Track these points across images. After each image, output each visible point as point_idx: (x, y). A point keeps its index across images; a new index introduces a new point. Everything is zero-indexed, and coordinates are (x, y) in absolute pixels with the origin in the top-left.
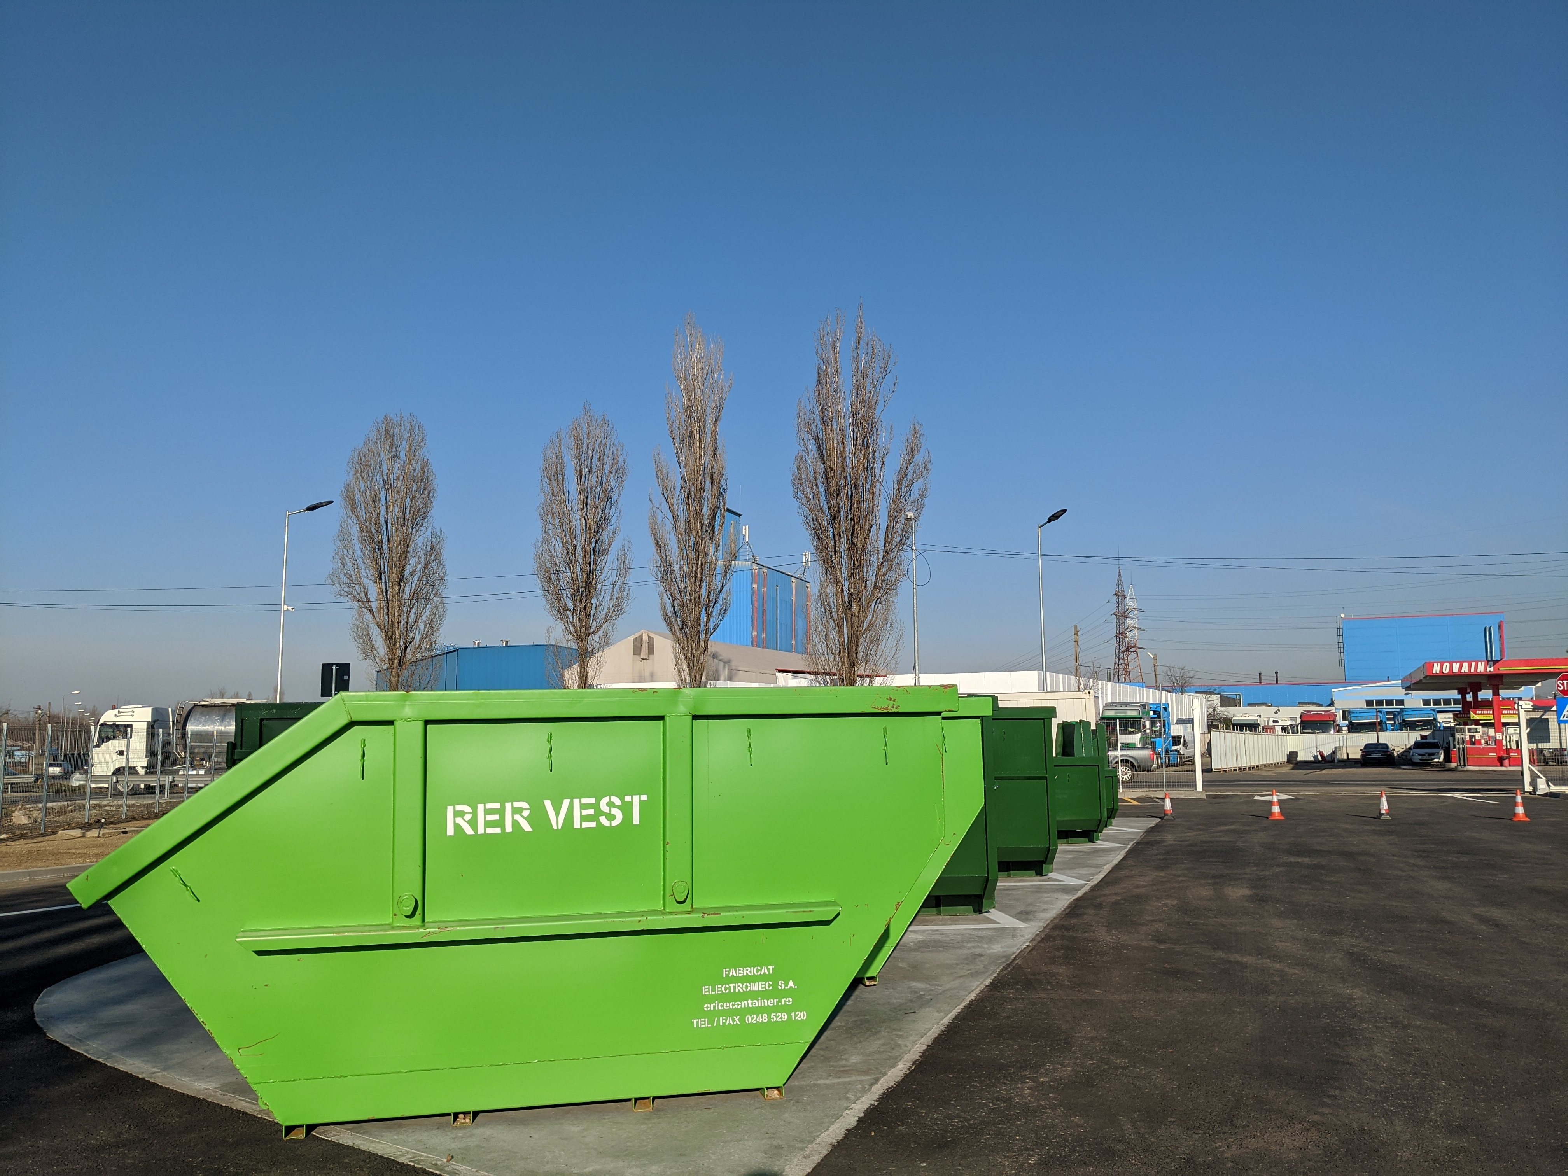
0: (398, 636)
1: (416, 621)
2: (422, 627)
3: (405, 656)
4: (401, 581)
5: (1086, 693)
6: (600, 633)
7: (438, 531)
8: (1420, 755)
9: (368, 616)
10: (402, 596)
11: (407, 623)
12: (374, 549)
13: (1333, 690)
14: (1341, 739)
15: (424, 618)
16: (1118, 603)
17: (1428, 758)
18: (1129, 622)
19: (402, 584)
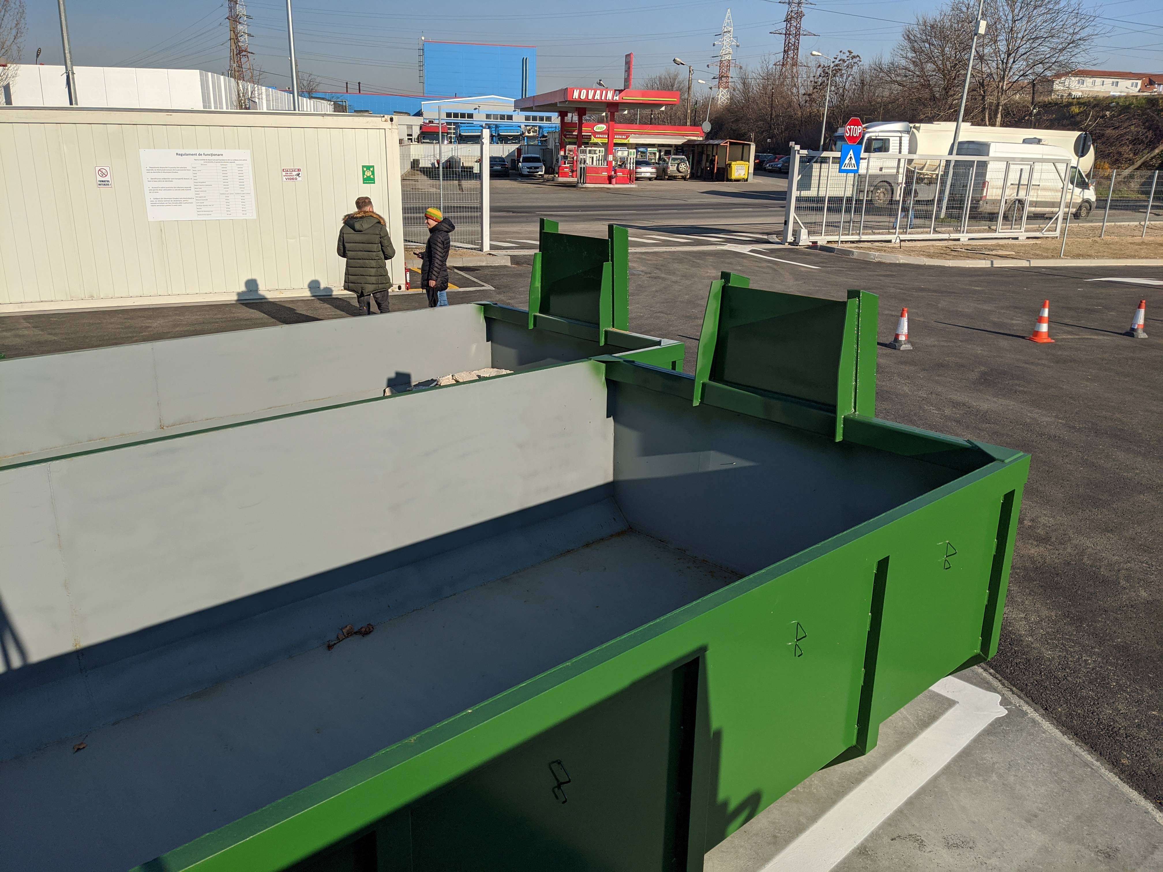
5: (386, 121)
8: (528, 168)
13: (422, 103)
14: (454, 149)
16: (230, 8)
17: (534, 171)
18: (240, 27)
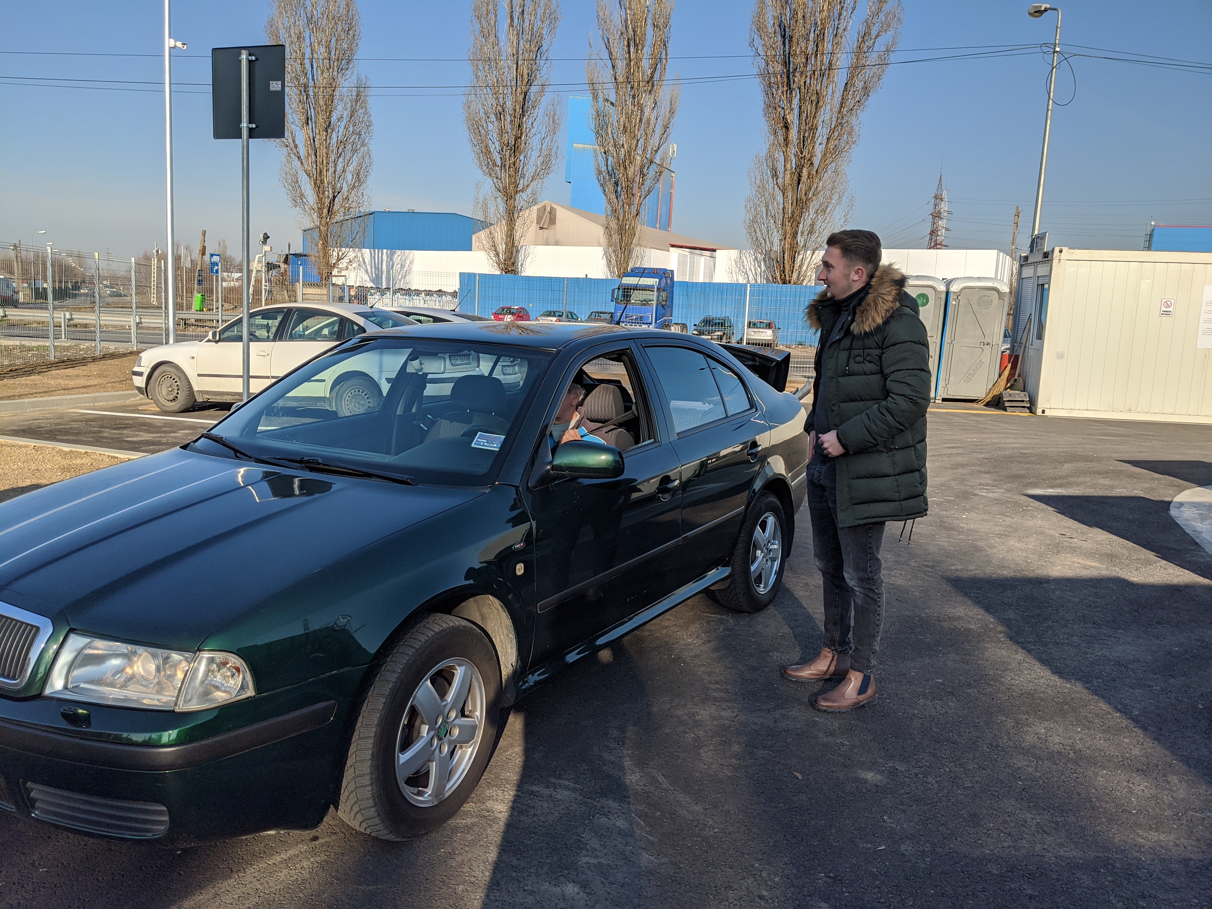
0: (326, 185)
1: (344, 171)
2: (349, 176)
3: (333, 205)
4: (328, 127)
6: (529, 190)
7: (363, 76)
9: (296, 163)
10: (330, 143)
11: (335, 171)
12: (301, 91)
15: (351, 168)
16: (935, 205)
19: (329, 131)
